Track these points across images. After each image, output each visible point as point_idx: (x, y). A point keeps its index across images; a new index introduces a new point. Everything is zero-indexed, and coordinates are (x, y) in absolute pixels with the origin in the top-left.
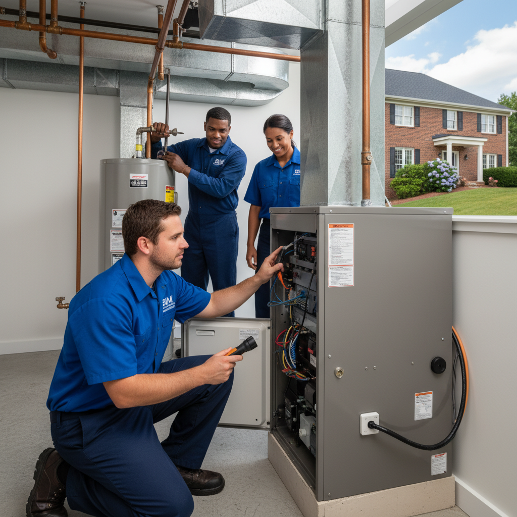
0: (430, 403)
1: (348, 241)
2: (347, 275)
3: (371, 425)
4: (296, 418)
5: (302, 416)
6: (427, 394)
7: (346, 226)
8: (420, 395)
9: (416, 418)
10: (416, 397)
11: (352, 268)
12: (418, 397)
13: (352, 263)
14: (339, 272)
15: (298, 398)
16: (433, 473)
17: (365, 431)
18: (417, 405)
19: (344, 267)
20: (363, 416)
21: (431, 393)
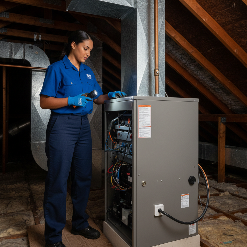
0: (188, 200)
1: (148, 114)
2: (148, 131)
3: (160, 211)
4: (119, 211)
5: (123, 210)
6: (187, 195)
7: (147, 106)
8: (183, 195)
9: (182, 207)
10: (181, 196)
11: (150, 128)
12: (182, 197)
13: (150, 125)
14: (143, 130)
15: (121, 201)
16: (189, 234)
17: (157, 214)
18: (182, 201)
19: (146, 128)
20: (156, 206)
21: (188, 195)
